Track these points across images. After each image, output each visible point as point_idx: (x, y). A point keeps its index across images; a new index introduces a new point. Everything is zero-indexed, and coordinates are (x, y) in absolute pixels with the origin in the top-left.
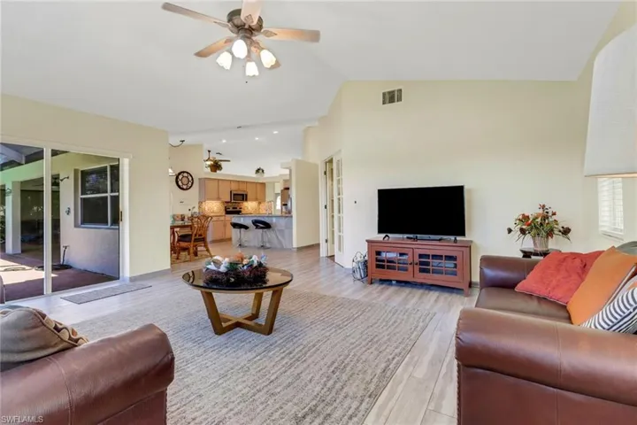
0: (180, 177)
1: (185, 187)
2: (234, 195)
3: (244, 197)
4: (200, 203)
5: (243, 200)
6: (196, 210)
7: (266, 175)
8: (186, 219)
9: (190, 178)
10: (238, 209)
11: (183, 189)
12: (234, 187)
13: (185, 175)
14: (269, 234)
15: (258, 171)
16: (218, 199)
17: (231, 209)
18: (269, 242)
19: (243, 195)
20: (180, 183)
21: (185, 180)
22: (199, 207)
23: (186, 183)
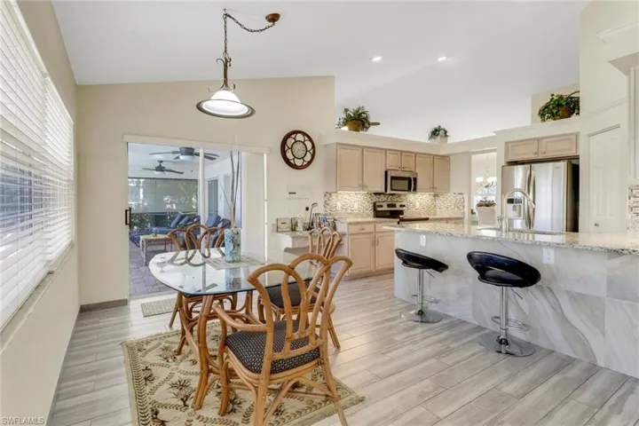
0: (290, 142)
1: (299, 162)
2: (393, 178)
3: (411, 184)
4: (328, 194)
5: (409, 189)
6: (320, 209)
7: (450, 140)
8: (300, 227)
9: (309, 145)
10: (398, 208)
11: (294, 166)
12: (392, 163)
13: (300, 137)
14: (524, 299)
15: (435, 133)
16: (363, 187)
17: (385, 208)
18: (525, 327)
19: (409, 179)
20: (289, 155)
21: (299, 150)
22: (326, 203)
23: (300, 154)
